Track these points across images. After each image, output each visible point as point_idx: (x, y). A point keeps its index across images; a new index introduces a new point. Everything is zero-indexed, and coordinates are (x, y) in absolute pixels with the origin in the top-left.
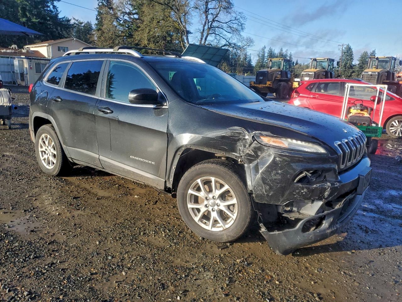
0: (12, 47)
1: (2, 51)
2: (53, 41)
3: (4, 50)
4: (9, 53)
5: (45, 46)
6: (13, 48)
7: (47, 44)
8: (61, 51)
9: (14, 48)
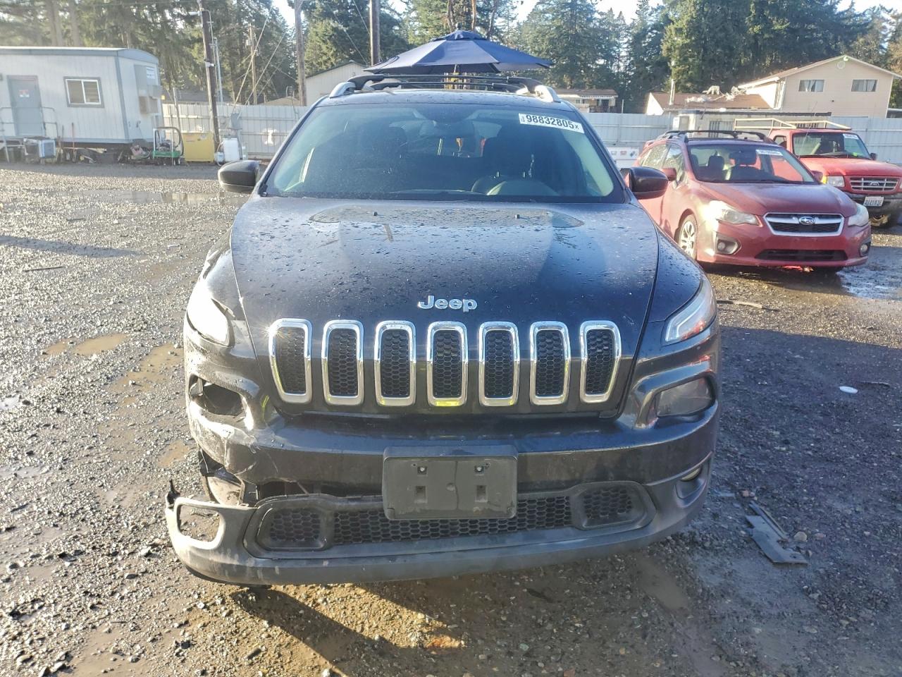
0: (709, 90)
1: (688, 100)
2: (796, 68)
3: (693, 99)
4: (700, 103)
5: (774, 82)
6: (710, 93)
7: (776, 79)
8: (804, 90)
9: (713, 93)
